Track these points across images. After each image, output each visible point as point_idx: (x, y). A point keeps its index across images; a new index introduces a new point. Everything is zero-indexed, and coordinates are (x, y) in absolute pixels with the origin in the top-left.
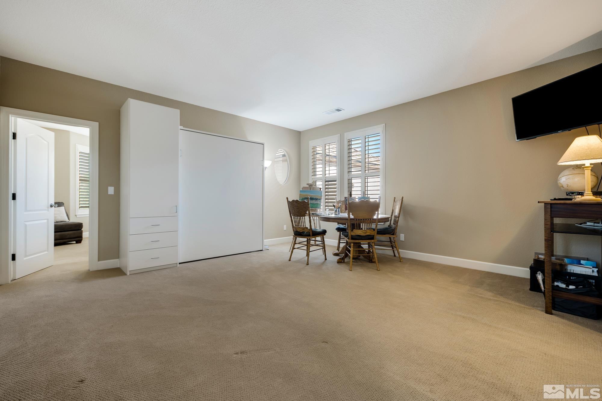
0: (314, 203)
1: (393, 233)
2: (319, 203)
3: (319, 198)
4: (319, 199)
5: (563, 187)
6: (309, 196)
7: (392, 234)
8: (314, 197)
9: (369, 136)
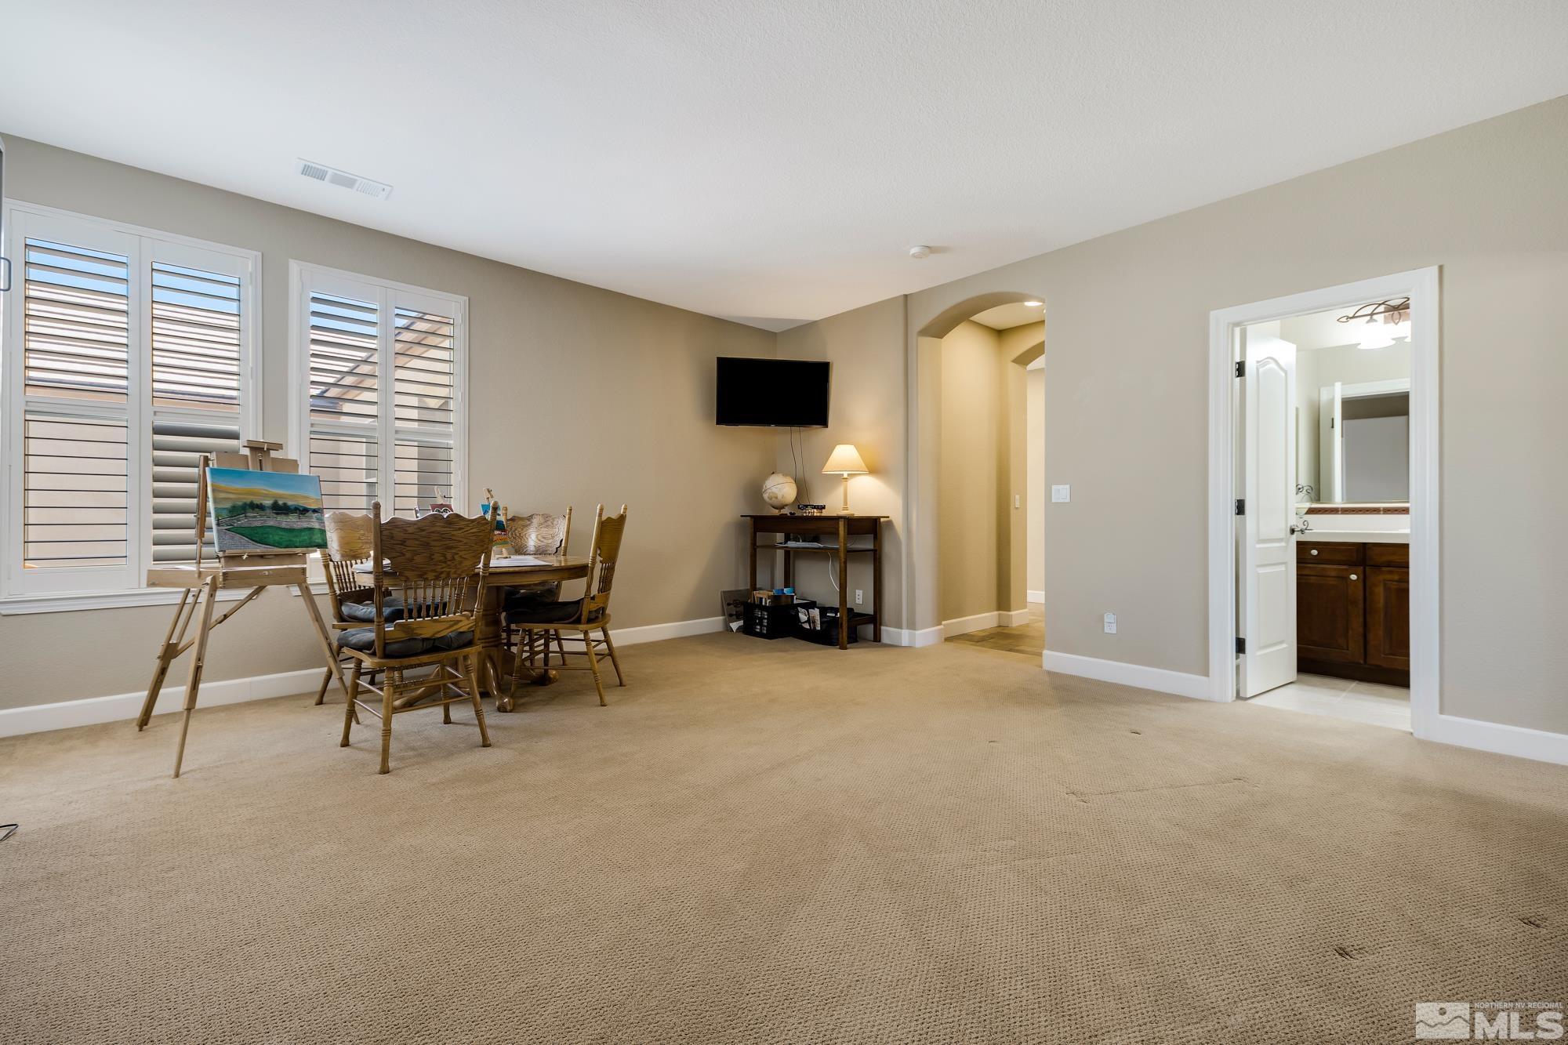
0: (295, 526)
1: (576, 616)
2: (316, 525)
3: (313, 507)
4: (315, 511)
5: (777, 498)
6: (266, 496)
7: (571, 620)
8: (290, 503)
9: (426, 317)
